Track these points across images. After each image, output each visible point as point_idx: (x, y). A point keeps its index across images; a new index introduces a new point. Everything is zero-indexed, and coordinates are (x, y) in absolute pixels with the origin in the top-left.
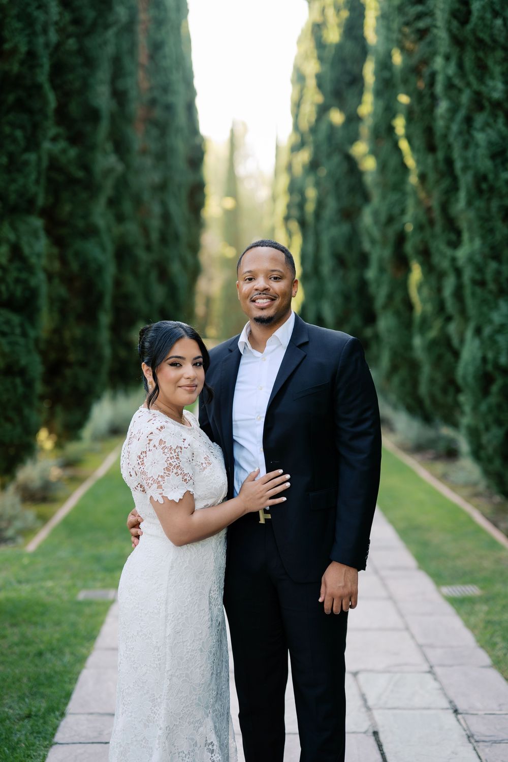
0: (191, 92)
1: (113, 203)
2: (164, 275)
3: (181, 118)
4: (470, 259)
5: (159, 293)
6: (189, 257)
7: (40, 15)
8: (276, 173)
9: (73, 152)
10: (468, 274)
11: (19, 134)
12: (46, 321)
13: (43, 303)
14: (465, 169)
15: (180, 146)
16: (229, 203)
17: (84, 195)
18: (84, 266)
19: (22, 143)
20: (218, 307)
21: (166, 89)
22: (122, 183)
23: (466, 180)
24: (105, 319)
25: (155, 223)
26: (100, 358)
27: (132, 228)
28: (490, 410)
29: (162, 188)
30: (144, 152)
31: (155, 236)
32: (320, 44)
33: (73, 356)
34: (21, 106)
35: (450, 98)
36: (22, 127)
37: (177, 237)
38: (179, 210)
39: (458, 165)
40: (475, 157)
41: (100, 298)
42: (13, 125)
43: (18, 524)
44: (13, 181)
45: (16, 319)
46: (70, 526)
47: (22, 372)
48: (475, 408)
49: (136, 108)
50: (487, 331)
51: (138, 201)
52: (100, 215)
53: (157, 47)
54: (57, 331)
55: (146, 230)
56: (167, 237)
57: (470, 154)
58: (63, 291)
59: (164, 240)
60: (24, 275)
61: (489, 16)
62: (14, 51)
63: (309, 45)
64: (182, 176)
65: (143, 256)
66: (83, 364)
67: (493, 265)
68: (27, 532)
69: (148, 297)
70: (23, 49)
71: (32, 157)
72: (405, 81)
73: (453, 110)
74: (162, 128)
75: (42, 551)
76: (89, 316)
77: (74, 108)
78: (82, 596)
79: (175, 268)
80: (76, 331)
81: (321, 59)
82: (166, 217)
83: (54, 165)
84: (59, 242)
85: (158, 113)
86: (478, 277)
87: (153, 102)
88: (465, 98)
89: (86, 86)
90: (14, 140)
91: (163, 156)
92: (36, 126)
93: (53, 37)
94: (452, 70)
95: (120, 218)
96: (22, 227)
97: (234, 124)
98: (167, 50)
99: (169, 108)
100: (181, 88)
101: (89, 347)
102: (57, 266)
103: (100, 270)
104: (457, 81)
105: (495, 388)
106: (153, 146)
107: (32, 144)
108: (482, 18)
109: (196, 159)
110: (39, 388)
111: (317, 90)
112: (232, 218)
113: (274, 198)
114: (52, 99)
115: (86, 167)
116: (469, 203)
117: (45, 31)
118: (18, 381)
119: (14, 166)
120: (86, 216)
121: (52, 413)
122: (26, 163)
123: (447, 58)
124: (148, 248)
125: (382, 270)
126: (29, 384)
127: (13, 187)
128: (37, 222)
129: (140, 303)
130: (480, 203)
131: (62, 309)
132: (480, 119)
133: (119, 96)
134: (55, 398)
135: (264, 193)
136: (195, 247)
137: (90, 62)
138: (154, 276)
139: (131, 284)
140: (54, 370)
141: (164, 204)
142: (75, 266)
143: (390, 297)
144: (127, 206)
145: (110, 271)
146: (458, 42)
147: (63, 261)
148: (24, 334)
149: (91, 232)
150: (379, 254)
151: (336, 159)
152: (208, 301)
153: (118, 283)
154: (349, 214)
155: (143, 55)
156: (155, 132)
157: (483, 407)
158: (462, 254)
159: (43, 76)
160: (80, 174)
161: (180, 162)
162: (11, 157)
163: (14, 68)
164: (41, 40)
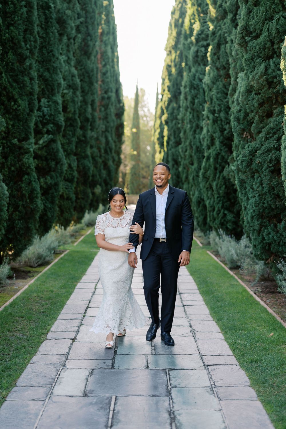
2: (106, 166)
5: (104, 173)
6: (116, 159)
11: (70, 133)
13: (75, 179)
16: (135, 130)
17: (84, 145)
18: (84, 168)
19: (71, 135)
20: (128, 178)
23: (194, 147)
25: (103, 146)
26: (88, 197)
28: (200, 211)
29: (106, 131)
30: (100, 119)
31: (103, 150)
32: (170, 74)
34: (71, 125)
35: (190, 124)
36: (71, 131)
37: (111, 150)
39: (192, 143)
40: (196, 141)
42: (69, 131)
44: (69, 146)
45: (70, 184)
47: (71, 199)
51: (97, 139)
55: (99, 149)
56: (108, 150)
57: (195, 140)
59: (106, 152)
60: (71, 172)
61: (199, 105)
62: (70, 111)
64: (113, 121)
65: (99, 160)
66: (83, 199)
69: (100, 175)
70: (73, 111)
71: (74, 139)
73: (191, 128)
74: (107, 106)
78: (91, 250)
82: (107, 142)
85: (105, 102)
86: (197, 174)
87: (103, 99)
88: (194, 125)
90: (69, 135)
91: (106, 117)
92: (75, 130)
94: (191, 117)
95: (92, 148)
96: (71, 159)
99: (109, 98)
103: (89, 168)
104: (192, 120)
106: (103, 115)
107: (74, 135)
108: (197, 105)
109: (120, 113)
115: (85, 136)
116: (195, 154)
117: (77, 103)
118: (70, 201)
120: (85, 152)
122: (72, 141)
123: (190, 113)
124: (101, 157)
127: (69, 148)
128: (75, 158)
129: (98, 178)
130: (197, 154)
136: (119, 152)
138: (102, 168)
141: (106, 138)
145: (92, 169)
146: (193, 109)
149: (86, 157)
152: (124, 175)
153: (93, 172)
157: (199, 211)
159: (77, 117)
160: (83, 139)
162: (69, 140)
163: (70, 115)
164: (77, 106)
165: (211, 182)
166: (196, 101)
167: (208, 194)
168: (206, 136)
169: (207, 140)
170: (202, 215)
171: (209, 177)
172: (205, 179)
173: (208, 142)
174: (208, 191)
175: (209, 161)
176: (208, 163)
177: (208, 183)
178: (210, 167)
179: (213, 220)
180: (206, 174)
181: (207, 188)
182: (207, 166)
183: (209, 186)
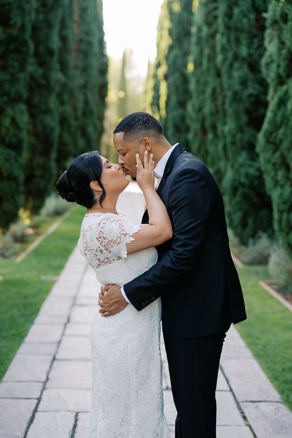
0: (102, 34)
1: (59, 95)
2: (84, 133)
3: (96, 48)
4: (230, 132)
5: (81, 142)
6: (98, 124)
7: (27, 6)
8: (148, 78)
9: (40, 71)
10: (229, 139)
11: (16, 64)
12: (25, 155)
13: (25, 145)
14: (229, 88)
15: (95, 63)
16: (122, 94)
17: (45, 93)
19: (17, 69)
21: (88, 33)
22: (64, 86)
24: (54, 155)
25: (80, 105)
26: (51, 174)
27: (68, 109)
29: (84, 86)
30: (76, 68)
31: (80, 112)
32: (171, 12)
33: (38, 173)
34: (17, 50)
36: (17, 61)
37: (92, 113)
38: (93, 98)
41: (51, 145)
42: (13, 60)
43: (11, 251)
44: (13, 87)
45: (13, 153)
46: (36, 253)
47: (15, 179)
48: (230, 202)
49: (72, 45)
50: (236, 166)
51: (71, 94)
52: (53, 102)
53: (84, 10)
54: (30, 160)
55: (75, 109)
56: (87, 113)
57: (231, 82)
58: (34, 140)
59: (85, 114)
60: (17, 132)
61: (241, 17)
62: (15, 24)
63: (166, 12)
64: (95, 79)
65: (74, 123)
67: (239, 136)
68: (16, 254)
69: (75, 144)
70: (19, 23)
71: (21, 75)
72: (207, 41)
73: (224, 60)
74: (85, 54)
75: (23, 262)
76: (46, 153)
77: (42, 49)
78: (43, 278)
79: (90, 129)
80: (39, 160)
81: (171, 20)
82: (86, 102)
83: (32, 78)
84: (32, 116)
85: (84, 47)
86: (233, 140)
87: (81, 41)
88: (230, 55)
89: (48, 38)
90: (14, 67)
91: (85, 69)
93: (33, 16)
94: (224, 40)
95: (62, 103)
96: (17, 109)
97: (125, 50)
98: (90, 12)
99: (89, 43)
100: (96, 31)
101: (46, 168)
102: (31, 128)
104: (227, 47)
105: (239, 193)
106: (80, 64)
107: (22, 69)
109: (104, 70)
110: (22, 188)
111: (169, 36)
112: (123, 102)
113: (146, 92)
114: (32, 46)
115: (46, 78)
116: (231, 105)
117: (30, 13)
118: (13, 183)
119: (14, 80)
121: (26, 201)
122: (19, 78)
123: (223, 35)
124: (76, 119)
125: (195, 134)
126: (18, 184)
127: (13, 90)
128: (23, 107)
129: (71, 148)
130: (235, 105)
131: (33, 149)
132: (236, 65)
133: (63, 39)
134: (28, 194)
135: (140, 89)
136: (101, 118)
137: (49, 26)
138: (78, 134)
139: (67, 138)
140: (29, 179)
141: (85, 95)
142: (40, 128)
143: (199, 148)
144: (66, 97)
145: (57, 131)
146: (228, 28)
147: (34, 125)
148: (17, 160)
149: (48, 111)
150: (195, 126)
151: (177, 75)
152: (108, 148)
153: (60, 137)
154: (182, 104)
155: (76, 16)
156: (81, 56)
158: (227, 128)
159: (28, 36)
160: (43, 82)
161: (94, 72)
162: (13, 75)
163: (15, 32)
164: (27, 18)
165: (285, 152)
166: (236, 11)
167: (276, 175)
168: (275, 57)
169: (279, 66)
170: (240, 209)
171: (281, 141)
172: (270, 146)
173: (281, 70)
174: (276, 170)
175: (283, 108)
176: (280, 114)
177: (278, 154)
178: (285, 121)
179: (287, 230)
180: (274, 135)
181: (274, 164)
182: (279, 119)
183: (279, 161)
